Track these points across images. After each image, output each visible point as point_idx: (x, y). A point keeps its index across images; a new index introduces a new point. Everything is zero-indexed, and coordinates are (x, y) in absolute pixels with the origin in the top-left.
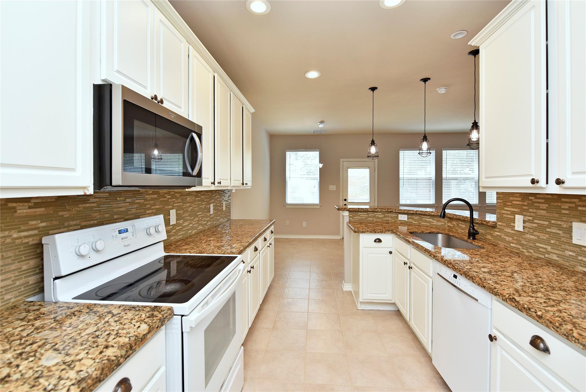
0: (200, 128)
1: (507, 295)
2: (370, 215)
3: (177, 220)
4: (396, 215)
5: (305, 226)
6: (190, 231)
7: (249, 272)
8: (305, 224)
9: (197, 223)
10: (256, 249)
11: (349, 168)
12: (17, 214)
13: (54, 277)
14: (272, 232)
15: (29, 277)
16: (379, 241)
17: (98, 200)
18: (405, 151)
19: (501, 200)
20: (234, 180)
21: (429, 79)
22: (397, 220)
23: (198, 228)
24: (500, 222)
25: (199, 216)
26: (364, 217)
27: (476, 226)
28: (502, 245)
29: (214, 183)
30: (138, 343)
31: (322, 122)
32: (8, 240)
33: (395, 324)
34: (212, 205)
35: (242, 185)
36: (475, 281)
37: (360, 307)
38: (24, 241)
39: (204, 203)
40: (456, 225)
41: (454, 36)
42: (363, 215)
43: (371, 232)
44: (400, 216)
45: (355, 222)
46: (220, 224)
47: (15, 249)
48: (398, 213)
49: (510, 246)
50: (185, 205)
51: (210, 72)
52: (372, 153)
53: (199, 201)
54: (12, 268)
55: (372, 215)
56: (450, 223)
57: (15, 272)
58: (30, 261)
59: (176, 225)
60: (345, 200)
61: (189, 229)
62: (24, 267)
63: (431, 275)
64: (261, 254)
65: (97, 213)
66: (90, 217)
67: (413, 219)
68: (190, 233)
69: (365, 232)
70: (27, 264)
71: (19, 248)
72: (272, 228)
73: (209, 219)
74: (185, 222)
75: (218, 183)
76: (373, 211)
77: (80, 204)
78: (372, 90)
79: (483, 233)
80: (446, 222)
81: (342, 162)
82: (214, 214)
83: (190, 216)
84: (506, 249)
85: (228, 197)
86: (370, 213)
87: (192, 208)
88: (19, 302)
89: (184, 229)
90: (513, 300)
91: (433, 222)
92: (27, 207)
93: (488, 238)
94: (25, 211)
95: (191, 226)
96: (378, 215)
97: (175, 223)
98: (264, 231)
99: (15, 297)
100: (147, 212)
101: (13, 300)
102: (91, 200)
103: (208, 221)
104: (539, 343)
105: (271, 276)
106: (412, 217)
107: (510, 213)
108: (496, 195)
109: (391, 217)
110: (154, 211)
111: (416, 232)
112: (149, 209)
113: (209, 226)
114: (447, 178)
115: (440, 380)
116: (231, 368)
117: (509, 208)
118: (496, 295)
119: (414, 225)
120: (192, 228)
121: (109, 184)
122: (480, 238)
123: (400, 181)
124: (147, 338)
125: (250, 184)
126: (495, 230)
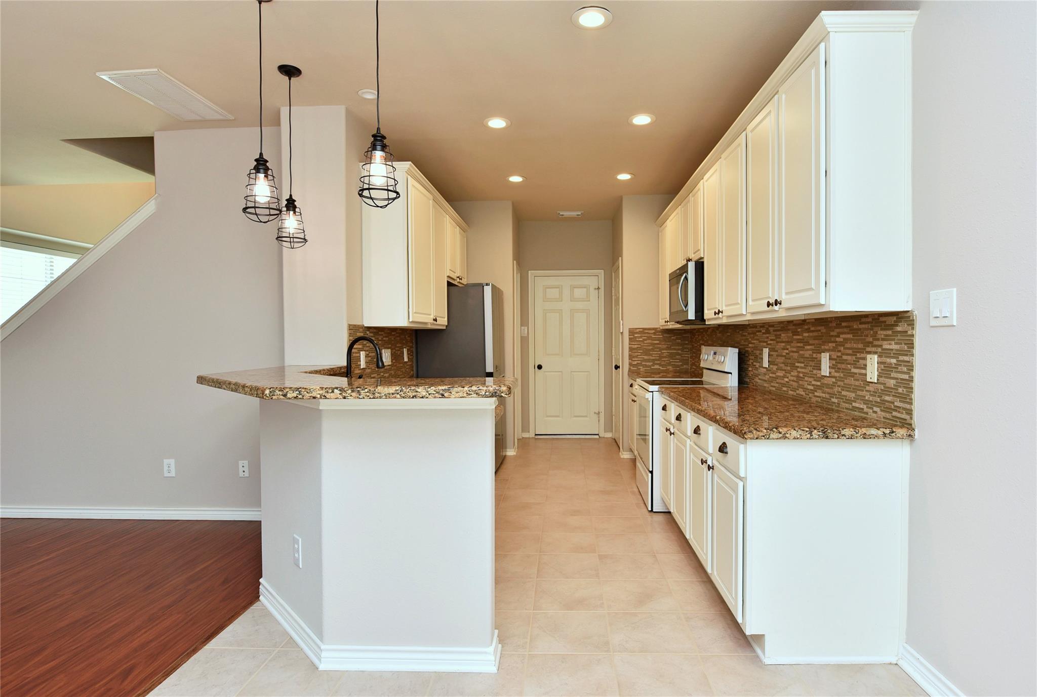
6: (785, 388)
25: (799, 369)
34: (825, 355)
39: (809, 347)
53: (799, 341)
61: (784, 383)
74: (778, 371)
89: (777, 380)
97: (768, 367)
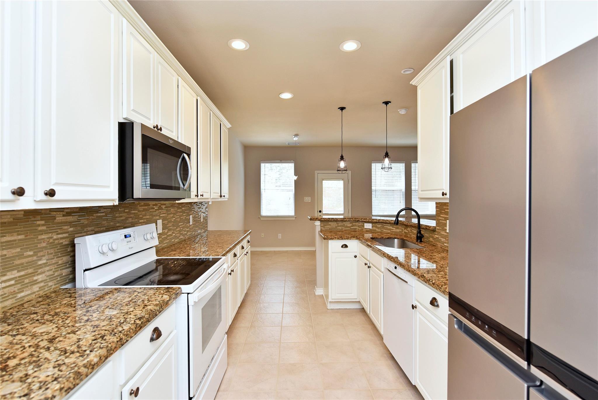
0: (189, 149)
1: (420, 274)
2: (339, 224)
3: (163, 229)
4: (362, 224)
5: (281, 238)
6: (173, 240)
7: (230, 274)
8: (280, 236)
9: (179, 233)
10: (235, 255)
11: (323, 180)
12: (56, 221)
13: (84, 269)
14: (248, 242)
15: (63, 270)
16: (346, 246)
17: (105, 210)
18: (377, 164)
19: (438, 208)
20: (214, 193)
21: (390, 102)
22: (363, 228)
23: (180, 238)
24: (438, 226)
25: (180, 226)
26: (334, 226)
27: (423, 231)
28: (439, 245)
29: (197, 196)
30: (164, 305)
31: (296, 135)
32: (51, 241)
33: (359, 319)
34: (191, 216)
35: (220, 197)
36: (405, 268)
37: (330, 306)
38: (60, 242)
39: (185, 214)
40: (410, 231)
41: (404, 72)
42: (333, 224)
43: (338, 239)
44: (365, 224)
45: (326, 231)
46: (199, 235)
47: (55, 248)
48: (364, 222)
49: (445, 245)
50: (169, 215)
51: (194, 97)
52: (341, 167)
53: (180, 212)
54: (53, 262)
55: (341, 224)
56: (406, 230)
57: (55, 265)
58: (64, 257)
59: (162, 234)
60: (320, 212)
61: (172, 238)
62: (60, 262)
63: (383, 270)
64: (238, 261)
65: (105, 221)
66: (101, 224)
67: (376, 227)
68: (173, 242)
69: (333, 239)
70: (61, 260)
71: (57, 247)
72: (248, 238)
73: (189, 229)
74: (169, 232)
75: (201, 196)
76: (342, 220)
77: (94, 214)
78: (341, 110)
79: (427, 236)
80: (403, 228)
81: (317, 174)
82: (193, 225)
83: (173, 226)
84: (441, 248)
85: (206, 209)
86: (339, 222)
87: (175, 218)
88: (57, 289)
89: (168, 238)
90: (423, 276)
91: (393, 229)
92: (62, 215)
93: (431, 240)
94: (61, 218)
95: (174, 236)
96: (347, 224)
97: (162, 232)
98: (242, 240)
99: (55, 285)
100: (140, 221)
101: (53, 287)
102: (101, 210)
103: (188, 231)
104: (434, 302)
105: (248, 284)
106: (375, 225)
107: (444, 219)
108: (435, 204)
109: (359, 226)
110: (145, 220)
111: (376, 237)
112: (142, 218)
113: (188, 236)
114: (416, 190)
115: (389, 355)
116: (218, 348)
117: (443, 215)
118: (415, 275)
119: (377, 232)
120: (175, 237)
121: (131, 197)
122: (426, 241)
123: (372, 192)
124: (169, 304)
125: (227, 196)
126: (435, 233)
